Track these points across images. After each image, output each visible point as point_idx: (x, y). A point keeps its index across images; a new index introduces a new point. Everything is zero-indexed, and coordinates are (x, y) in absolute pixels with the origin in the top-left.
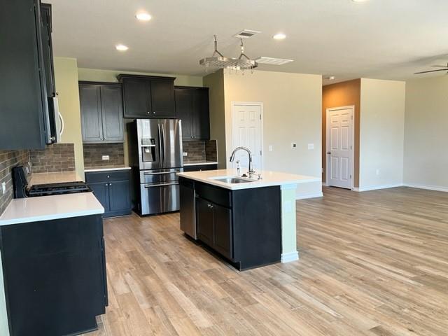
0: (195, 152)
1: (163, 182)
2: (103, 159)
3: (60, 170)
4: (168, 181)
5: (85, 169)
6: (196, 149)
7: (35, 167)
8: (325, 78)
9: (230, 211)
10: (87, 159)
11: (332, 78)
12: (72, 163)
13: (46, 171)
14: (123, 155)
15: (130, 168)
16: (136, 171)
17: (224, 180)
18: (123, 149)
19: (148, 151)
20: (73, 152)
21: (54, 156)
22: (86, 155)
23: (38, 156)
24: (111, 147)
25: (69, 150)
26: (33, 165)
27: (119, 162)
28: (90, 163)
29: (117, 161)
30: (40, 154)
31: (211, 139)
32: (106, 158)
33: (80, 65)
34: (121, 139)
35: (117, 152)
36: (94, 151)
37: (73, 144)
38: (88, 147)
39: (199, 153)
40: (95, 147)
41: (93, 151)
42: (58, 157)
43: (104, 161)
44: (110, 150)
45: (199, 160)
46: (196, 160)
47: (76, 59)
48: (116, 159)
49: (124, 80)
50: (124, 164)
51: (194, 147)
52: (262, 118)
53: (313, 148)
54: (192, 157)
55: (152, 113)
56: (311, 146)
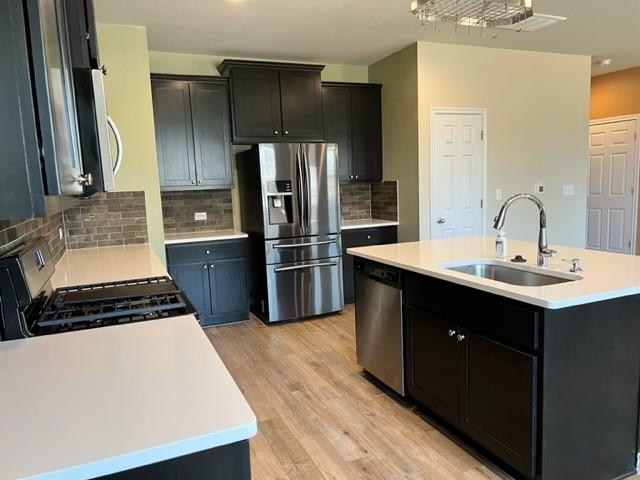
0: (353, 204)
1: (299, 261)
2: (197, 219)
3: (120, 243)
4: (308, 259)
5: (167, 238)
6: (356, 198)
7: (74, 236)
8: (596, 63)
9: (535, 358)
10: (169, 219)
11: (607, 62)
12: (142, 227)
13: (94, 244)
14: (231, 211)
15: (246, 236)
16: (256, 241)
17: (470, 270)
18: (230, 201)
19: (278, 203)
20: (144, 207)
21: (109, 217)
22: (167, 212)
23: (79, 216)
24: (211, 197)
25: (135, 203)
26: (71, 233)
27: (224, 224)
28: (173, 226)
29: (220, 222)
30: (83, 211)
31: (383, 181)
32: (201, 216)
33: (153, 44)
34: (228, 182)
35: (221, 205)
36: (181, 204)
37: (142, 193)
38: (170, 198)
39: (361, 205)
40: (181, 198)
41: (178, 204)
42: (116, 218)
43: (197, 222)
44: (208, 202)
45: (360, 217)
46: (354, 218)
47: (144, 28)
48: (219, 219)
49: (231, 72)
50: (232, 227)
51: (352, 194)
52: (485, 137)
53: (572, 193)
54: (349, 213)
55: (283, 133)
56: (569, 190)
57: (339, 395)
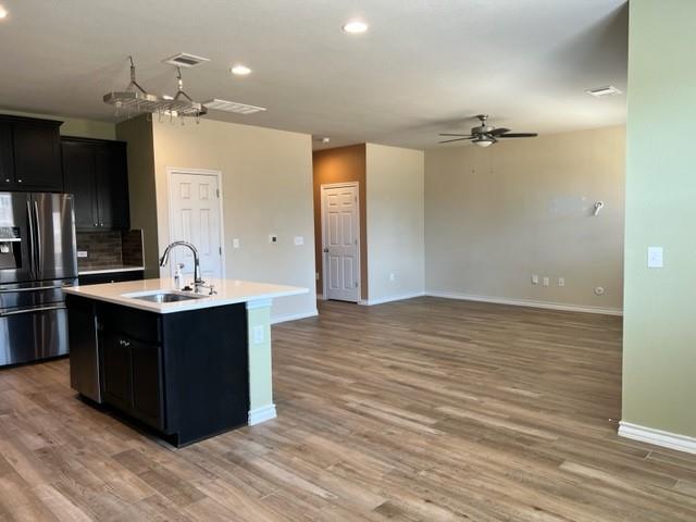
0: (102, 251)
1: (38, 305)
4: (49, 302)
6: (105, 245)
8: (316, 139)
9: (159, 349)
11: (327, 140)
17: (152, 298)
19: (6, 249)
31: (131, 228)
39: (110, 251)
45: (111, 264)
46: (103, 264)
51: (100, 242)
52: (221, 195)
53: (302, 243)
54: (97, 260)
55: (16, 181)
56: (299, 241)
57: (45, 412)
